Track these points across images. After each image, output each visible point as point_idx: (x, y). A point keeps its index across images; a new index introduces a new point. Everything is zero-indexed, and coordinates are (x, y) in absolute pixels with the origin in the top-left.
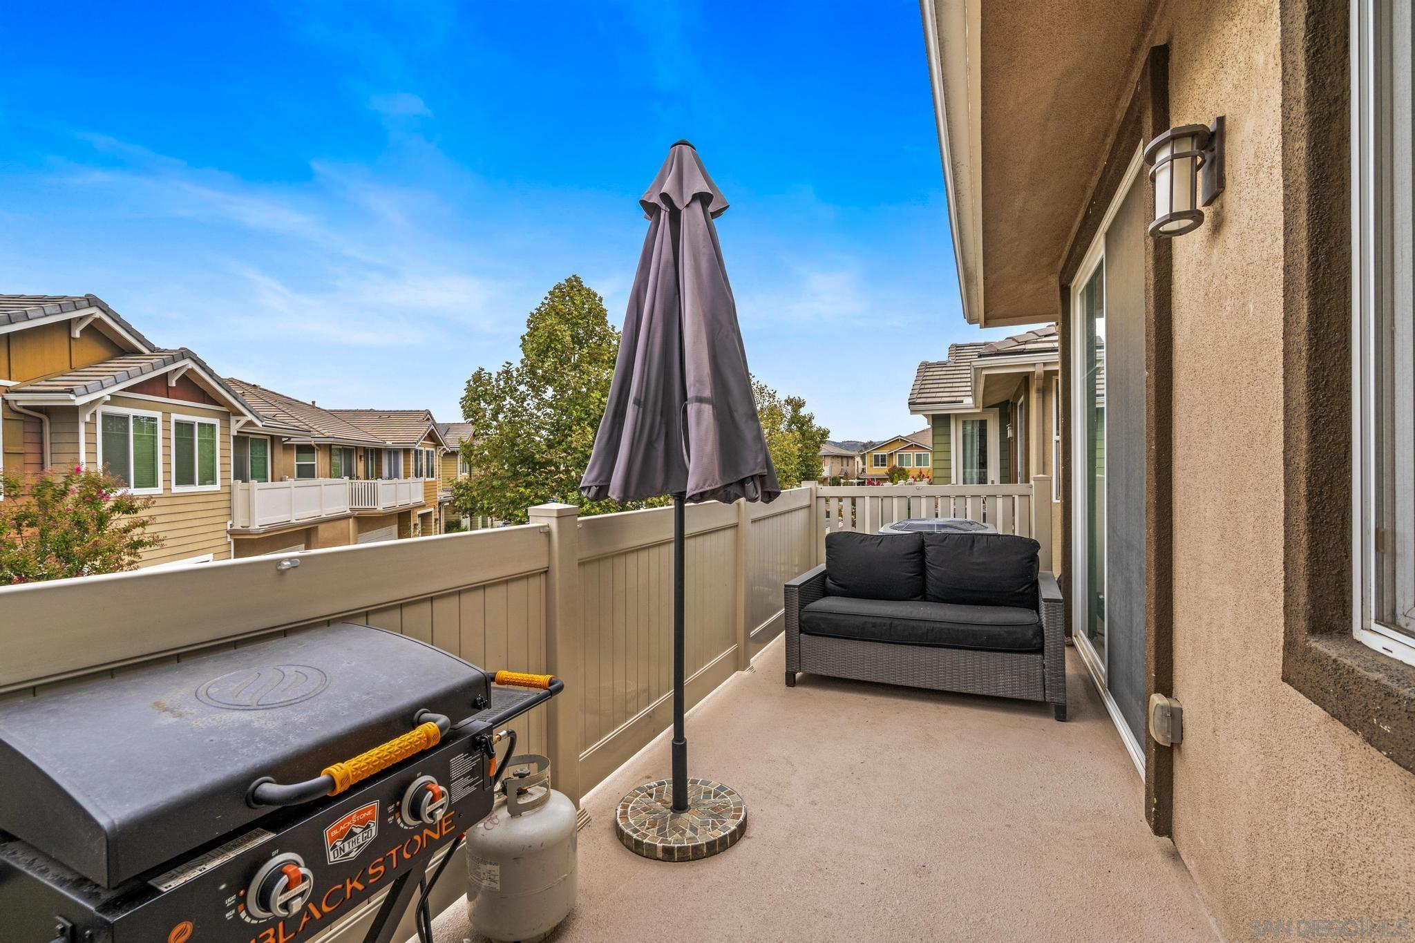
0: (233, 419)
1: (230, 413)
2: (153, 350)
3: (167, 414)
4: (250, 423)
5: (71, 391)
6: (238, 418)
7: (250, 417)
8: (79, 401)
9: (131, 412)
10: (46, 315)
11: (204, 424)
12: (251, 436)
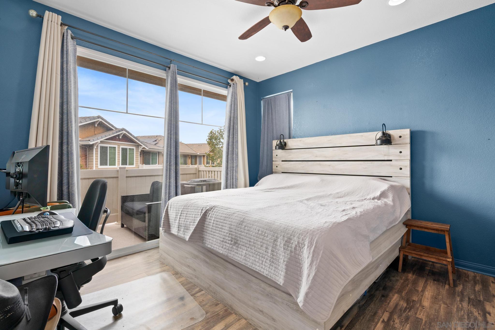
0: (140, 147)
1: (138, 146)
2: (116, 129)
3: (119, 146)
4: (144, 148)
5: (89, 141)
6: (141, 147)
7: (144, 146)
8: (91, 143)
9: (108, 146)
10: (86, 121)
11: (130, 149)
12: (152, 152)
